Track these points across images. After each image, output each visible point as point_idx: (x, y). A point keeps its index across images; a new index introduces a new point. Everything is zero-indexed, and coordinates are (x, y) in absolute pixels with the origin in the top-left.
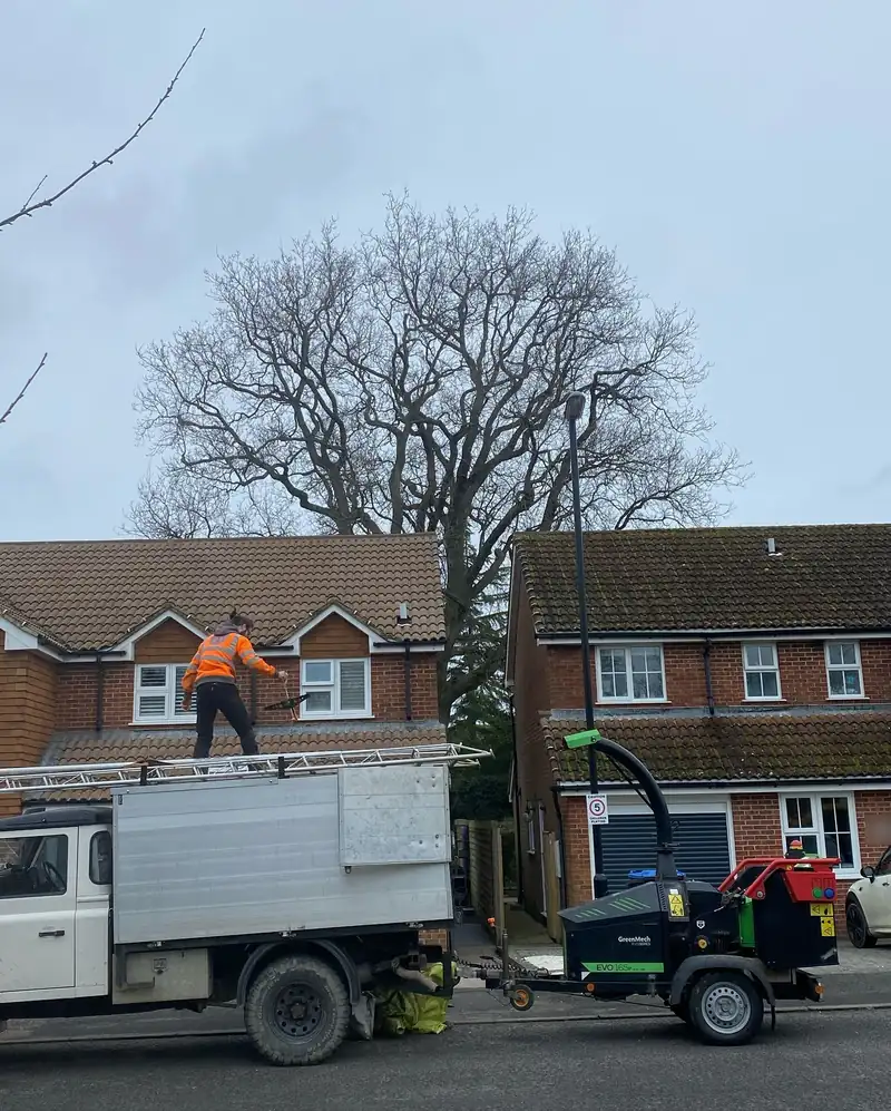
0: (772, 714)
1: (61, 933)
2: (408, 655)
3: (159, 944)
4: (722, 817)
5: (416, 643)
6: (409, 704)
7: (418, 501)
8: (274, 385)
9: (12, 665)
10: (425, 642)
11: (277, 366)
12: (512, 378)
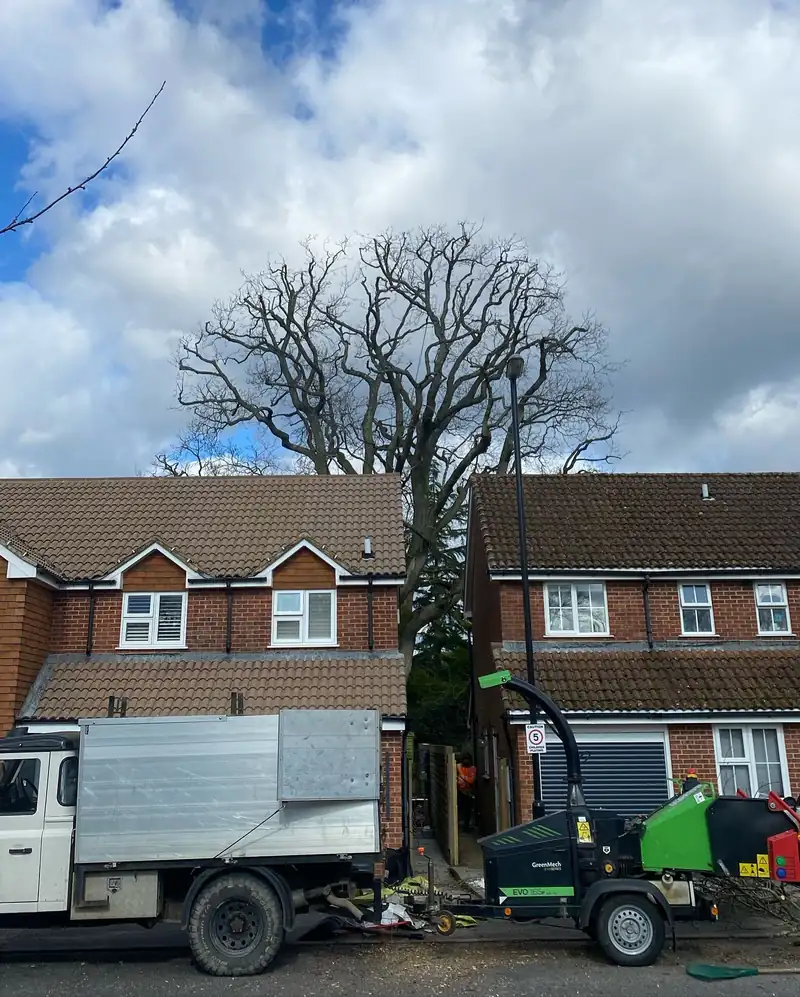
0: (706, 649)
1: (28, 851)
2: (371, 589)
3: (115, 866)
4: (660, 746)
5: (379, 577)
6: (371, 633)
7: (387, 442)
8: (262, 338)
9: (13, 591)
10: (386, 576)
11: (266, 321)
12: (471, 332)
